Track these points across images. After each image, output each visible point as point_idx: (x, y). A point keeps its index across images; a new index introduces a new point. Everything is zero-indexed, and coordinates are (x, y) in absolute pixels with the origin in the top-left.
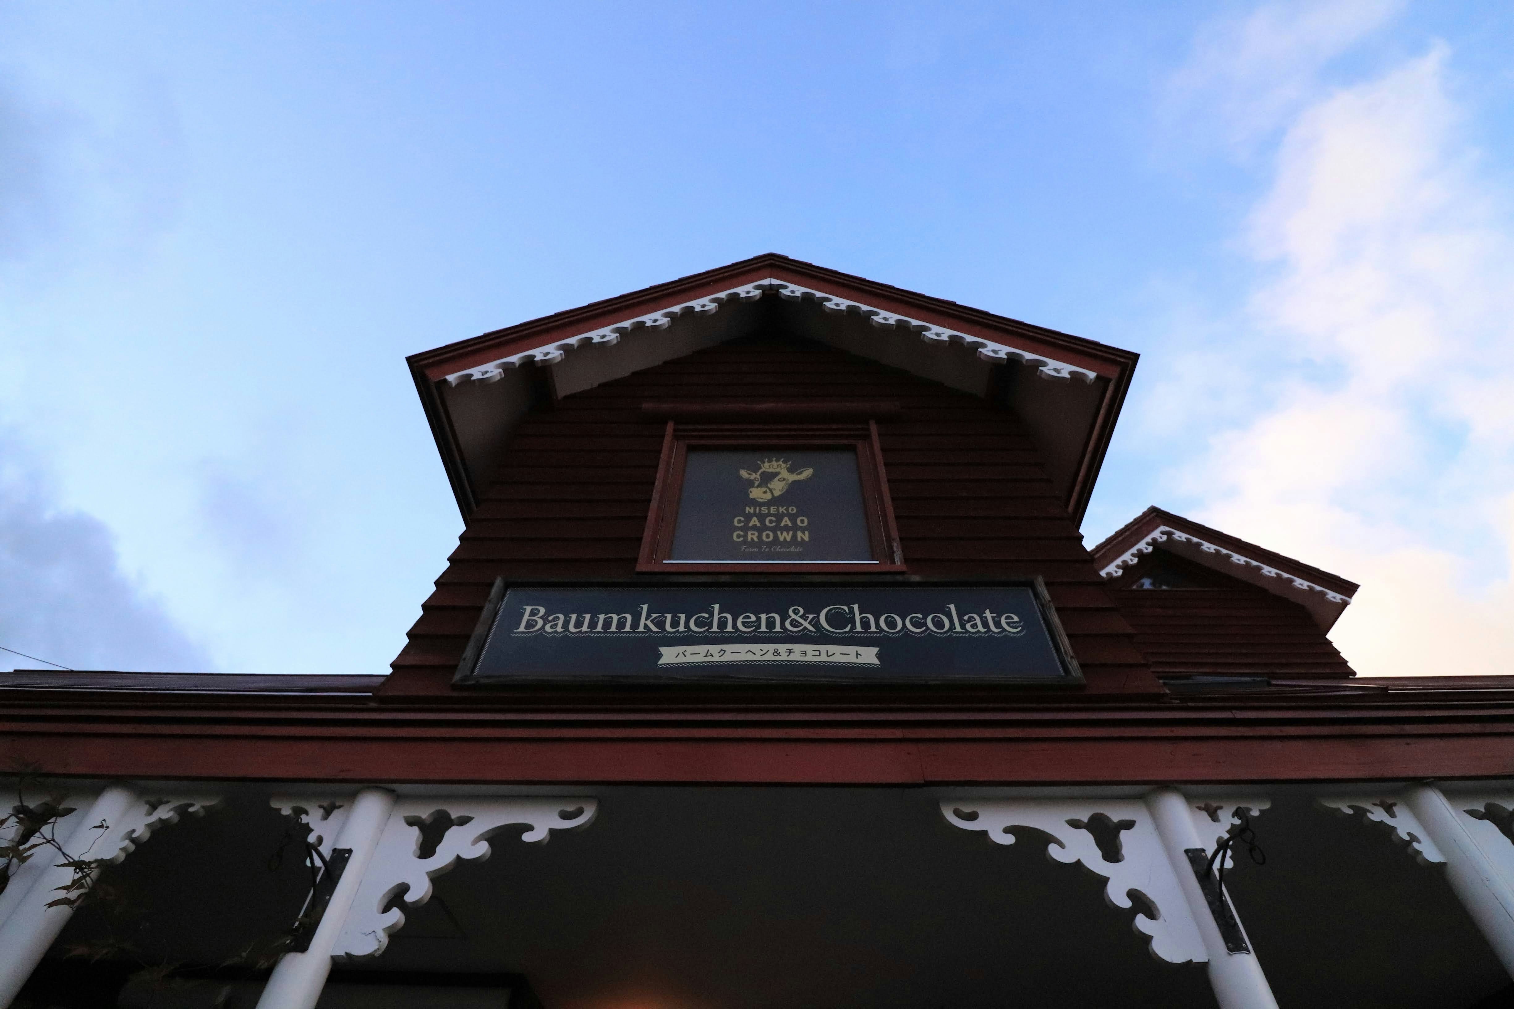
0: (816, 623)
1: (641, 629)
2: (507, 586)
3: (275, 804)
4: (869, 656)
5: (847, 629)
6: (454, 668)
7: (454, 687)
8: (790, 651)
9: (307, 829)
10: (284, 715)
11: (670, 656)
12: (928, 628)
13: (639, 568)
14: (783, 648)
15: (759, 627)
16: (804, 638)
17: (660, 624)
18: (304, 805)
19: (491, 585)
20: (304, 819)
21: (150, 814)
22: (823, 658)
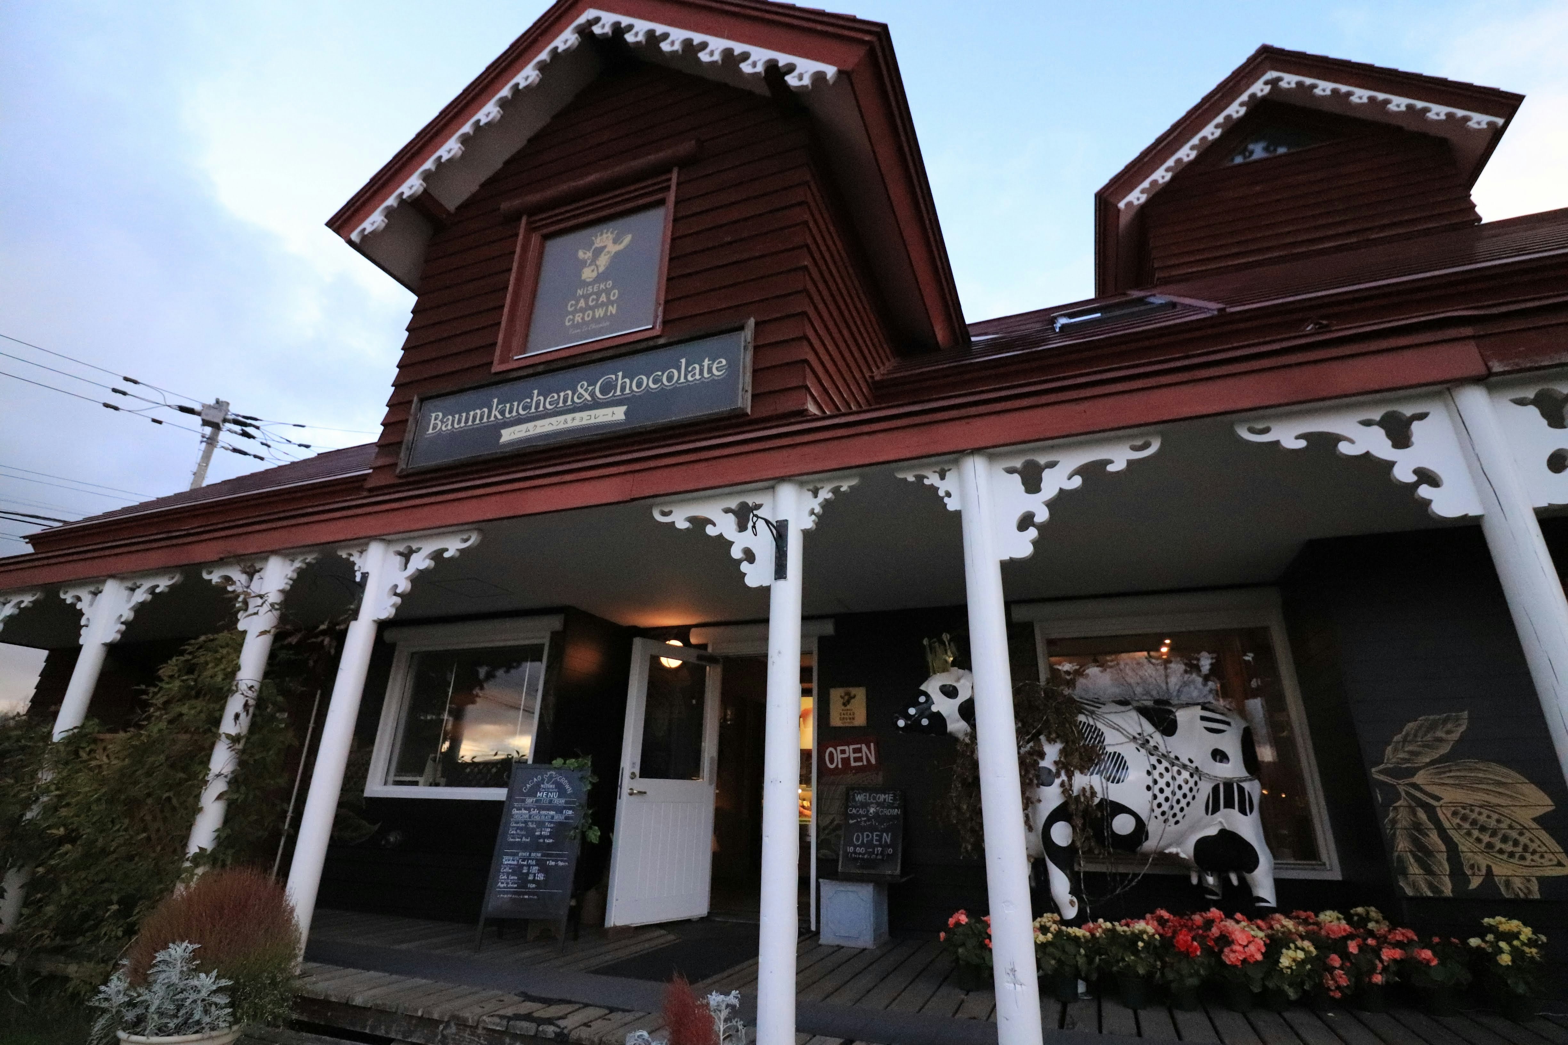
0: (592, 394)
1: (492, 418)
2: (422, 400)
3: (339, 553)
4: (617, 414)
5: (611, 395)
6: (395, 465)
7: (400, 477)
8: (573, 419)
9: (354, 564)
10: (327, 507)
11: (508, 435)
12: (662, 383)
13: (493, 370)
14: (569, 417)
15: (558, 403)
16: (585, 407)
17: (502, 413)
18: (351, 552)
19: (411, 402)
20: (352, 559)
21: (292, 565)
22: (593, 421)
